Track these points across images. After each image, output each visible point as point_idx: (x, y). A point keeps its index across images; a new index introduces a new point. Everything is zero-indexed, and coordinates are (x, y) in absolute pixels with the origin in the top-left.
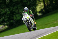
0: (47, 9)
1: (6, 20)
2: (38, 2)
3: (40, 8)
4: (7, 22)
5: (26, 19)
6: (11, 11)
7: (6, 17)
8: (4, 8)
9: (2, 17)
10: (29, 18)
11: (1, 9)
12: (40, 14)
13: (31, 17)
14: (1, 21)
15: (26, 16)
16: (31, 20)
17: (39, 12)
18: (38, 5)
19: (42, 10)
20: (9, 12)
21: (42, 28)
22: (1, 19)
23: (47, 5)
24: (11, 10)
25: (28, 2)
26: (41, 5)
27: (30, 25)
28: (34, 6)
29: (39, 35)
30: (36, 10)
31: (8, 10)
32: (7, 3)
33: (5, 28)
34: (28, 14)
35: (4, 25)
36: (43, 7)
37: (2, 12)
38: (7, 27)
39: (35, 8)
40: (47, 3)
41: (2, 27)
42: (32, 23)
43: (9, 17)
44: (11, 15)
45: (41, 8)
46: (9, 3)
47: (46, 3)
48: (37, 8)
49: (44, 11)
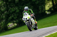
0: (56, 7)
1: (15, 18)
2: (46, 1)
3: (48, 7)
4: (16, 20)
5: (26, 19)
6: (20, 10)
7: (15, 15)
8: (13, 7)
9: (11, 15)
11: (10, 8)
12: (49, 12)
14: (10, 19)
16: (31, 20)
17: (48, 11)
18: (47, 4)
19: (50, 9)
20: (18, 11)
21: (51, 26)
22: (11, 17)
23: (55, 4)
24: (20, 8)
25: (37, 1)
26: (50, 4)
28: (42, 5)
29: (47, 33)
30: (45, 9)
31: (17, 9)
32: (16, 2)
33: (14, 25)
35: (14, 23)
36: (52, 6)
37: (11, 10)
38: (16, 24)
39: (44, 6)
40: (56, 2)
41: (11, 25)
43: (18, 15)
44: (20, 13)
45: (50, 7)
46: (18, 2)
47: (54, 2)
48: (46, 6)
49: (52, 9)
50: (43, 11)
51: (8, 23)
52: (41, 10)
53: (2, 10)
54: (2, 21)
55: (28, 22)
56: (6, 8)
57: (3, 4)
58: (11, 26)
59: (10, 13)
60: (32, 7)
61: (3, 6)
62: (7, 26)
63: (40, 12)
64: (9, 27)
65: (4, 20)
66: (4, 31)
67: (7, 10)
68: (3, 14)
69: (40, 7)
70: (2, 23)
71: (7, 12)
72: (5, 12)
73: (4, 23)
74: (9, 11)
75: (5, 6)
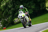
10: (24, 16)
11: (16, 5)
13: (26, 15)
15: (22, 14)
16: (26, 17)
27: (25, 22)
34: (23, 12)
37: (17, 7)
42: (27, 20)
50: (44, 8)
51: (14, 18)
52: (42, 7)
53: (9, 7)
54: (9, 16)
55: (23, 19)
56: (12, 5)
57: (10, 2)
58: (16, 21)
59: (16, 10)
60: (35, 4)
61: (10, 3)
62: (13, 21)
63: (41, 9)
64: (15, 22)
65: (11, 16)
66: (11, 25)
67: (14, 7)
68: (10, 11)
69: (41, 4)
70: (9, 18)
71: (13, 9)
72: (12, 9)
73: (11, 18)
74: (15, 8)
75: (12, 4)
